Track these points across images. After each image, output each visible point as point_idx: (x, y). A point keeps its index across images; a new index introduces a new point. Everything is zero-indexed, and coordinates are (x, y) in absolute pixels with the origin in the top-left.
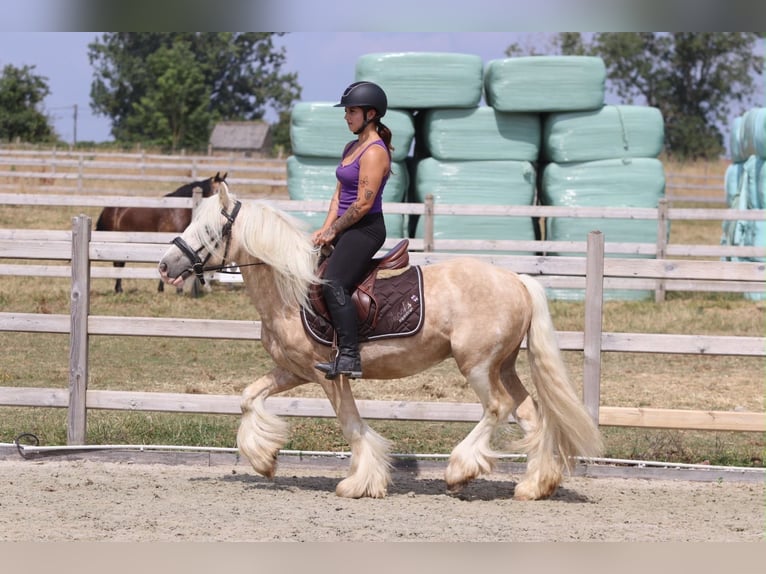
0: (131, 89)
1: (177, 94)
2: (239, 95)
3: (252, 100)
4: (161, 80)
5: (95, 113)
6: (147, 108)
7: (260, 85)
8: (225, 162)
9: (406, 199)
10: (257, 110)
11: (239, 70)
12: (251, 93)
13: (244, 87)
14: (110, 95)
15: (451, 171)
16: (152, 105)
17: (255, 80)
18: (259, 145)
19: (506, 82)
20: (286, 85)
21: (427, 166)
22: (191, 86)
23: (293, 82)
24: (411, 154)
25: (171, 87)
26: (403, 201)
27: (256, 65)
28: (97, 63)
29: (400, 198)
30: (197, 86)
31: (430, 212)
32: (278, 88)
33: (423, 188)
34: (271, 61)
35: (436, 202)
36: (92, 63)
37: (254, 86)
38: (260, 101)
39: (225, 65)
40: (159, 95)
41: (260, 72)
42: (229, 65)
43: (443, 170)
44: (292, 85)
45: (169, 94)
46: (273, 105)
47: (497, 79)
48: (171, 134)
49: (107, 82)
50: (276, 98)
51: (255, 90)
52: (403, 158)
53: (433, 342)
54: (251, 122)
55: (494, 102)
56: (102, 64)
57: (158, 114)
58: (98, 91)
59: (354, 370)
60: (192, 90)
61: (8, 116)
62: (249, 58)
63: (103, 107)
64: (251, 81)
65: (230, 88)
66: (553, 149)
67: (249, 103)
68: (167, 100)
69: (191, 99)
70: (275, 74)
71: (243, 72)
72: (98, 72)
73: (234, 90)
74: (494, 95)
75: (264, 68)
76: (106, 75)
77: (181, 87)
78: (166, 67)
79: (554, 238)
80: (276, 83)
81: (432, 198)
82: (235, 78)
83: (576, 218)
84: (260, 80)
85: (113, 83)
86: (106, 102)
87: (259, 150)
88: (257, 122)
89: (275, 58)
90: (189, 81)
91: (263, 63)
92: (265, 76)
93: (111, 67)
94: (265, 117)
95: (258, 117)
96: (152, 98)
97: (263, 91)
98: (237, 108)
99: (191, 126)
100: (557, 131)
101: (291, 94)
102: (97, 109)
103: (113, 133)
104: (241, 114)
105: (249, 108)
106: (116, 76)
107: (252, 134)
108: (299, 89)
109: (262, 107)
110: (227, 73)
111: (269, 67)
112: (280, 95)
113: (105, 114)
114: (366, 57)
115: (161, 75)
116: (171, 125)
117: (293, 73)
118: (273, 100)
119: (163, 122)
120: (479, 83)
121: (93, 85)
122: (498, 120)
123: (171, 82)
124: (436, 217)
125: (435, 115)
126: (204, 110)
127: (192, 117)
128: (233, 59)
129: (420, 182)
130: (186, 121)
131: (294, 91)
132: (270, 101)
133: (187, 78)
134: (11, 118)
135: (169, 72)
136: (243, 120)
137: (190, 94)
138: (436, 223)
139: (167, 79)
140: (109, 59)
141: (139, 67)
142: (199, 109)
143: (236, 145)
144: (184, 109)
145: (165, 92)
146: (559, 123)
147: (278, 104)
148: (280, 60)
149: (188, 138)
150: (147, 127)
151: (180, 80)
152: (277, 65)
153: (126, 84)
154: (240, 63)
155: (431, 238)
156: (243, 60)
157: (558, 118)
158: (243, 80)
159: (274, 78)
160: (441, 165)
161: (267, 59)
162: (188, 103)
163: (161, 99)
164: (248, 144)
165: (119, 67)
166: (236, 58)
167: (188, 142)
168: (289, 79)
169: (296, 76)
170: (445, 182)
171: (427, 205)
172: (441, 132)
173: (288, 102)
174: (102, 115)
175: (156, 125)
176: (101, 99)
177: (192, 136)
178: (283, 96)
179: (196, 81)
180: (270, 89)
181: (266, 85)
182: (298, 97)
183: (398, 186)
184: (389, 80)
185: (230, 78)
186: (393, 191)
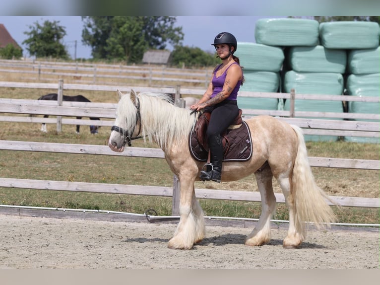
0: (101, 33)
1: (128, 36)
2: (153, 37)
3: (160, 39)
4: (122, 29)
5: (84, 44)
6: (113, 43)
7: (164, 33)
8: (161, 70)
9: (281, 90)
10: (162, 45)
11: (154, 25)
12: (160, 36)
13: (156, 33)
14: (91, 36)
15: (300, 77)
16: (116, 41)
17: (162, 30)
18: (166, 62)
19: (330, 34)
20: (176, 33)
21: (290, 75)
22: (135, 32)
23: (180, 31)
24: (282, 69)
25: (126, 32)
26: (278, 91)
27: (162, 23)
28: (85, 20)
29: (277, 90)
30: (138, 33)
31: (293, 98)
32: (173, 34)
33: (289, 86)
34: (169, 21)
35: (296, 92)
36: (82, 20)
37: (161, 33)
38: (164, 40)
39: (147, 22)
40: (119, 37)
41: (164, 26)
42: (149, 23)
43: (297, 77)
44: (180, 33)
45: (125, 36)
46: (170, 42)
47: (326, 32)
48: (125, 55)
49: (90, 30)
50: (172, 39)
51: (162, 35)
52: (278, 70)
54: (159, 51)
55: (324, 43)
56: (88, 21)
57: (119, 46)
58: (85, 33)
60: (135, 34)
61: (46, 45)
62: (159, 19)
63: (88, 42)
64: (159, 30)
65: (149, 34)
66: (353, 67)
67: (158, 41)
68: (123, 39)
69: (135, 39)
70: (171, 27)
71: (156, 26)
72: (86, 25)
73: (152, 34)
74: (324, 41)
75: (166, 24)
76: (90, 26)
77: (130, 33)
78: (124, 23)
79: (353, 111)
80: (171, 32)
81: (293, 91)
82: (152, 29)
83: (365, 102)
84: (164, 30)
85: (93, 30)
86: (89, 39)
87: (165, 64)
88: (161, 51)
89: (171, 19)
90: (134, 30)
91: (166, 22)
92: (166, 28)
93: (92, 22)
94: (166, 48)
95: (162, 48)
96: (116, 38)
97: (165, 35)
98: (152, 43)
99: (135, 52)
100: (355, 59)
101: (179, 37)
102: (85, 42)
103: (92, 54)
104: (154, 46)
105: (158, 43)
106: (94, 27)
107: (162, 56)
108: (183, 35)
109: (165, 43)
110: (148, 26)
111: (169, 24)
112: (174, 37)
113: (89, 45)
114: (261, 20)
115: (121, 26)
116: (125, 51)
117: (180, 28)
118: (170, 40)
119: (121, 49)
120: (317, 34)
121: (83, 31)
122: (326, 52)
123: (126, 30)
124: (296, 100)
125: (295, 49)
126: (141, 44)
127: (135, 47)
128: (151, 20)
129: (287, 82)
130: (132, 49)
131: (180, 36)
132: (168, 40)
133: (133, 28)
134: (48, 46)
135: (126, 25)
136: (155, 49)
137: (135, 36)
138: (295, 103)
139: (125, 28)
140: (91, 19)
141: (106, 22)
142: (139, 44)
143: (154, 61)
144: (132, 43)
145: (123, 35)
146: (356, 55)
147: (172, 41)
148: (173, 21)
149: (133, 57)
150: (113, 52)
151: (130, 29)
152: (172, 23)
153: (99, 31)
154: (154, 22)
155: (293, 110)
156: (156, 20)
157: (356, 52)
158: (156, 30)
159: (170, 29)
160: (297, 74)
161: (167, 20)
162: (133, 40)
163: (120, 39)
164: (160, 61)
165: (96, 22)
166: (152, 19)
167: (133, 59)
168: (178, 30)
169: (181, 28)
170: (298, 83)
171: (291, 94)
172: (298, 59)
173: (177, 41)
174: (87, 45)
175: (117, 51)
176: (86, 37)
177: (135, 57)
178: (175, 38)
179: (138, 30)
180: (169, 34)
181: (167, 32)
182: (182, 38)
183: (276, 85)
184: (273, 32)
185: (149, 29)
186: (273, 87)
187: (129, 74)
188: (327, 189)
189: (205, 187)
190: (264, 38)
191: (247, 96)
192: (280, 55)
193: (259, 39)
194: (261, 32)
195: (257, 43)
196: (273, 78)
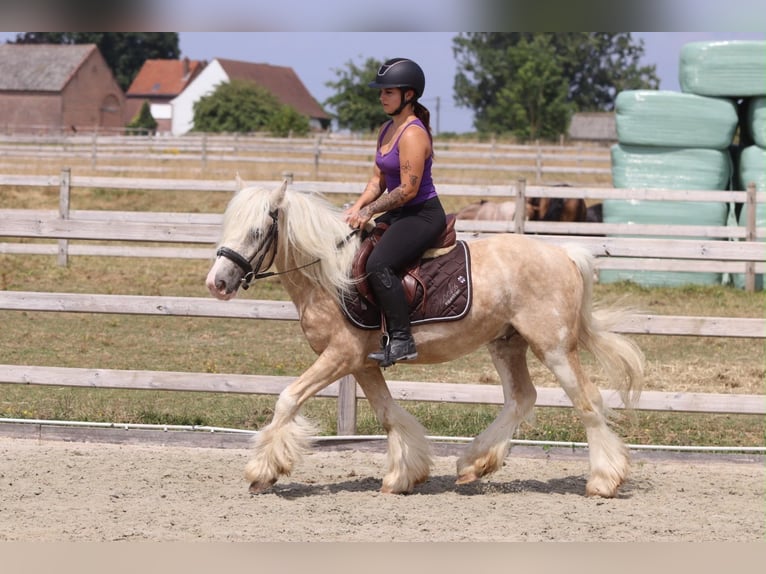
0: (494, 82)
1: (534, 87)
2: (598, 87)
3: (612, 91)
4: (521, 72)
5: (457, 105)
6: (507, 99)
7: (619, 77)
8: (575, 152)
9: (731, 186)
10: (615, 101)
11: (599, 62)
12: (610, 84)
13: (603, 79)
14: (473, 87)
16: (512, 96)
17: (614, 73)
20: (644, 77)
21: (751, 154)
22: (548, 78)
23: (652, 74)
24: (736, 141)
25: (530, 79)
26: (728, 189)
27: (615, 57)
28: (460, 56)
29: (725, 186)
30: (554, 79)
31: (752, 200)
32: (637, 80)
33: (747, 176)
34: (630, 53)
35: (759, 189)
36: (456, 56)
37: (614, 78)
39: (585, 58)
40: (518, 87)
41: (620, 64)
42: (588, 59)
44: (651, 77)
45: (528, 86)
48: (529, 125)
49: (470, 76)
51: (615, 82)
52: (727, 145)
54: (607, 114)
56: (464, 57)
57: (517, 106)
58: (460, 80)
60: (550, 82)
61: (370, 107)
62: (609, 50)
63: (466, 99)
64: (610, 73)
65: (590, 80)
67: (608, 95)
68: (524, 94)
69: (549, 91)
70: (633, 66)
71: (603, 65)
72: (461, 66)
73: (594, 82)
75: (623, 60)
76: (469, 68)
77: (539, 79)
78: (524, 61)
80: (634, 76)
81: (754, 186)
82: (595, 71)
84: (619, 72)
85: (477, 75)
86: (469, 94)
89: (633, 51)
90: (547, 73)
91: (622, 56)
92: (624, 68)
93: (474, 60)
95: (616, 109)
96: (511, 90)
97: (621, 83)
98: (597, 100)
99: (548, 117)
101: (649, 86)
102: (460, 101)
103: (476, 125)
104: (600, 106)
105: (609, 99)
106: (479, 69)
107: (609, 125)
108: (658, 81)
110: (587, 66)
111: (628, 60)
112: (640, 86)
113: (468, 106)
114: (689, 45)
115: (519, 67)
116: (528, 116)
117: (651, 68)
119: (521, 113)
121: (457, 78)
123: (530, 74)
124: (758, 205)
125: (759, 103)
126: (563, 101)
127: (550, 109)
128: (593, 52)
129: (744, 170)
130: (544, 113)
131: (653, 83)
133: (544, 70)
134: (373, 110)
135: (529, 65)
136: (603, 111)
137: (548, 86)
138: (758, 211)
139: (526, 71)
140: (471, 53)
141: (502, 60)
142: (557, 100)
143: (593, 135)
144: (542, 100)
145: (525, 83)
148: (638, 53)
149: (545, 128)
150: (506, 118)
151: (538, 72)
152: (636, 58)
153: (489, 77)
154: (600, 56)
155: (753, 225)
156: (603, 52)
158: (603, 72)
159: (632, 70)
160: (764, 153)
161: (626, 51)
162: (545, 94)
163: (519, 91)
164: (606, 135)
165: (482, 60)
166: (596, 51)
167: (545, 132)
168: (648, 71)
169: (654, 69)
171: (749, 194)
172: (764, 121)
174: (465, 107)
175: (514, 116)
176: (463, 90)
177: (549, 127)
179: (553, 73)
180: (629, 81)
181: (626, 77)
182: (655, 88)
183: (721, 174)
184: (713, 68)
185: (590, 70)
186: (716, 179)
187: (498, 161)
188: (719, 380)
189: (477, 379)
190: (696, 82)
191: (659, 198)
192: (728, 114)
193: (687, 84)
194: (689, 69)
195: (683, 92)
196: (715, 162)
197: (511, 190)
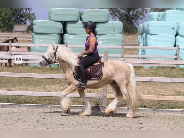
1: (5, 18)
2: (20, 18)
3: (24, 19)
4: (2, 14)
7: (26, 16)
8: (17, 34)
10: (25, 22)
11: (21, 12)
12: (24, 18)
13: (22, 16)
15: (72, 37)
17: (24, 15)
18: (25, 30)
19: (85, 15)
20: (32, 16)
21: (66, 35)
22: (9, 16)
23: (34, 15)
24: (62, 32)
25: (4, 16)
26: (60, 44)
27: (25, 11)
29: (60, 43)
30: (10, 16)
32: (30, 16)
33: (65, 41)
34: (28, 10)
35: (68, 44)
37: (24, 16)
38: (26, 20)
39: (17, 11)
41: (26, 13)
42: (18, 11)
43: (70, 36)
44: (34, 16)
45: (3, 18)
46: (29, 21)
47: (83, 14)
48: (4, 27)
50: (30, 19)
51: (25, 17)
52: (60, 33)
53: (106, 80)
54: (23, 25)
55: (82, 20)
57: (1, 23)
59: (85, 86)
60: (9, 17)
62: (23, 9)
64: (23, 15)
65: (18, 17)
66: (96, 31)
67: (23, 20)
68: (3, 20)
69: (9, 19)
70: (29, 13)
71: (22, 13)
73: (19, 17)
74: (82, 18)
75: (27, 12)
77: (6, 16)
78: (3, 11)
80: (29, 15)
81: (67, 43)
82: (20, 14)
83: (102, 48)
84: (26, 15)
87: (25, 32)
88: (25, 25)
89: (29, 9)
90: (8, 15)
91: (27, 11)
92: (27, 14)
94: (27, 24)
95: (25, 23)
97: (26, 17)
98: (20, 21)
99: (9, 26)
100: (97, 27)
101: (33, 18)
104: (21, 23)
105: (23, 21)
107: (24, 28)
108: (35, 17)
109: (26, 21)
110: (18, 13)
111: (28, 11)
112: (31, 18)
115: (2, 13)
116: (4, 25)
118: (29, 19)
119: (2, 25)
120: (78, 15)
122: (83, 24)
123: (4, 15)
125: (68, 23)
126: (12, 22)
127: (9, 23)
128: (19, 10)
129: (64, 39)
130: (8, 25)
131: (34, 17)
132: (28, 20)
133: (8, 14)
135: (4, 13)
136: (22, 24)
137: (9, 18)
142: (11, 22)
143: (20, 30)
144: (7, 21)
145: (3, 17)
146: (98, 25)
147: (30, 20)
148: (30, 10)
149: (8, 28)
151: (6, 14)
152: (30, 11)
154: (21, 10)
157: (98, 24)
158: (22, 14)
159: (29, 14)
160: (69, 35)
161: (27, 9)
162: (8, 20)
163: (1, 19)
164: (23, 30)
166: (20, 9)
167: (8, 29)
168: (33, 14)
169: (34, 14)
170: (70, 39)
171: (66, 45)
172: (69, 27)
173: (33, 20)
175: (0, 25)
177: (9, 28)
178: (31, 19)
179: (10, 15)
180: (28, 17)
181: (27, 16)
182: (35, 19)
183: (59, 40)
184: (57, 15)
185: (18, 14)
186: (57, 41)
189: (7, 90)
190: (53, 18)
191: (44, 46)
192: (60, 26)
193: (50, 18)
194: (51, 15)
195: (50, 20)
196: (57, 37)
197: (8, 44)
